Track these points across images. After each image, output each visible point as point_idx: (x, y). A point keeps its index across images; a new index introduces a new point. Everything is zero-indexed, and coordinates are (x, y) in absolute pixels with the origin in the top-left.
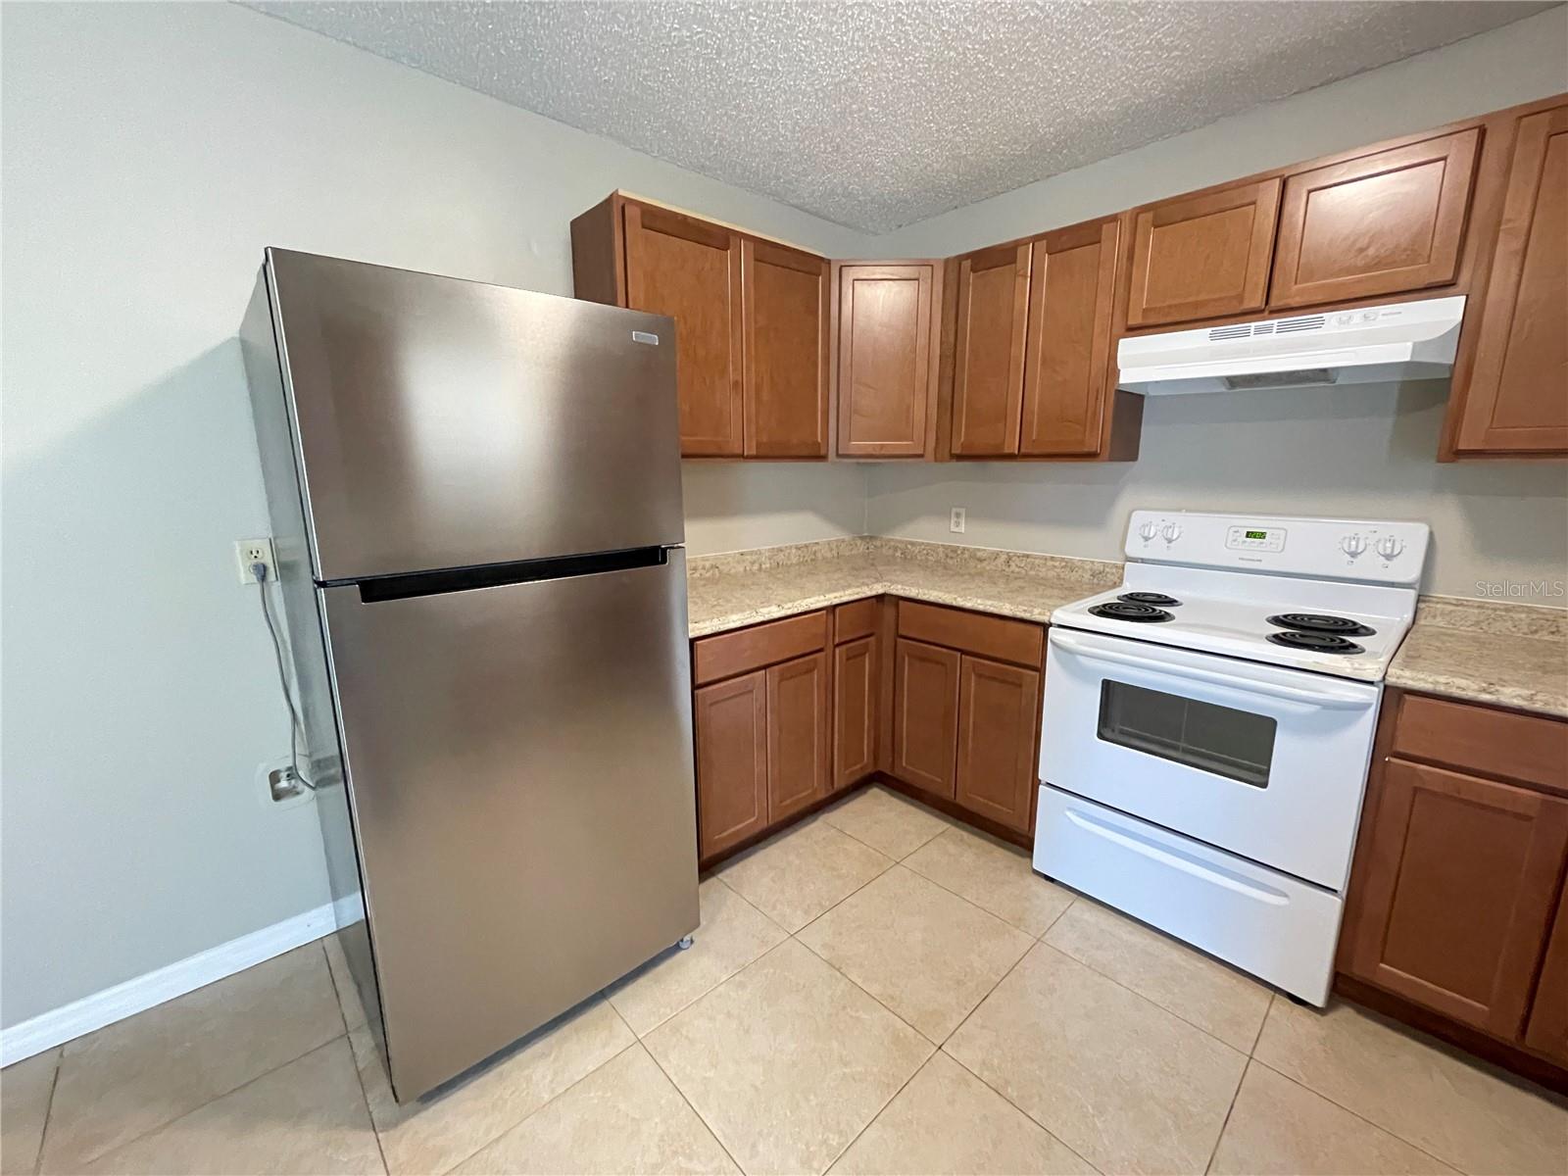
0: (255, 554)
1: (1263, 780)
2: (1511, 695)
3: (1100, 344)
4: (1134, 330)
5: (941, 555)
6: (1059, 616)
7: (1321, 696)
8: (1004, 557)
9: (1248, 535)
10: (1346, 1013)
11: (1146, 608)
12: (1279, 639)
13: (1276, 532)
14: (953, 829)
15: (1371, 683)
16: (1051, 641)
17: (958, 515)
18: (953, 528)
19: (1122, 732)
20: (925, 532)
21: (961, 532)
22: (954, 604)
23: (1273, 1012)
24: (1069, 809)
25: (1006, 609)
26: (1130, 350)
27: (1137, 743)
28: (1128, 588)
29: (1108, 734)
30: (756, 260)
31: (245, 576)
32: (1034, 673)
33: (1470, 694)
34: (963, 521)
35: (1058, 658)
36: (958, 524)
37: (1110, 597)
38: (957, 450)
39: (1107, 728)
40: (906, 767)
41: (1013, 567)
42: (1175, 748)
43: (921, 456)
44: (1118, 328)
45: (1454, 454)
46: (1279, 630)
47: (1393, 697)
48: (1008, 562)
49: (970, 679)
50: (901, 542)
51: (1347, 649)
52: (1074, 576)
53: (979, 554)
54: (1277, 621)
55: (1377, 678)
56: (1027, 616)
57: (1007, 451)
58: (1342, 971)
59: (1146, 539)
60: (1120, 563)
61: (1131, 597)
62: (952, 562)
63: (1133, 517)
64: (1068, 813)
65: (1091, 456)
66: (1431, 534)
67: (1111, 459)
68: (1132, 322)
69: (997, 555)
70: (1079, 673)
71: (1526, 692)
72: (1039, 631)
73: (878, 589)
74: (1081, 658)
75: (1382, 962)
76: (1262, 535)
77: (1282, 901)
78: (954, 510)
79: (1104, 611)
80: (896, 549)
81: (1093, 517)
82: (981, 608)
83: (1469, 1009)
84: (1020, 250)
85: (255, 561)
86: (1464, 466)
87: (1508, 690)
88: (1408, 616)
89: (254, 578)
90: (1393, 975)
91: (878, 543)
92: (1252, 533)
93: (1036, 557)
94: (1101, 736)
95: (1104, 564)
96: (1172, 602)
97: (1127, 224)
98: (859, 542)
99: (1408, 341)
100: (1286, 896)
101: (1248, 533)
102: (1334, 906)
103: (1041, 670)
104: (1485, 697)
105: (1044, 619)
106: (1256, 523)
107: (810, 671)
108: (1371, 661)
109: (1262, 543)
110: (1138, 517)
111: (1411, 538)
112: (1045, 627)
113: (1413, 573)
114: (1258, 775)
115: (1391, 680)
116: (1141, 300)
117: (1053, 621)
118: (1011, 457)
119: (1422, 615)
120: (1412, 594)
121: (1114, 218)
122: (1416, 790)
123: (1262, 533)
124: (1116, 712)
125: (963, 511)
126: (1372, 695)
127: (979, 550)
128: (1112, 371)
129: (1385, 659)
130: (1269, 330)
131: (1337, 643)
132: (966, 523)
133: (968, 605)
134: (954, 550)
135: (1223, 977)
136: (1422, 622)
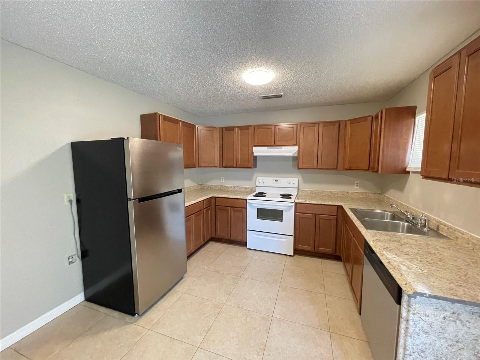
0: (69, 197)
1: (282, 221)
2: (307, 202)
3: (250, 148)
4: (255, 146)
5: (220, 188)
6: (248, 197)
7: (288, 205)
8: (233, 187)
10: (296, 256)
11: (262, 195)
12: (282, 198)
14: (230, 245)
15: (293, 202)
16: (248, 202)
17: (223, 179)
18: (222, 182)
19: (261, 217)
20: (215, 183)
21: (223, 182)
22: (228, 197)
23: (287, 258)
24: (253, 234)
25: (239, 197)
26: (255, 149)
27: (263, 219)
28: (257, 192)
29: (258, 218)
30: (183, 126)
31: (67, 203)
32: (244, 209)
33: (303, 202)
34: (224, 180)
35: (249, 205)
36: (223, 181)
37: (255, 193)
38: (224, 166)
39: (258, 217)
40: (220, 234)
41: (235, 189)
42: (269, 218)
43: (216, 167)
44: (253, 145)
45: (299, 169)
46: (281, 196)
47: (296, 204)
48: (234, 188)
49: (232, 212)
50: (210, 185)
51: (290, 198)
52: (247, 190)
53: (228, 187)
54: (281, 195)
55: (294, 202)
56: (243, 198)
57: (235, 166)
58: (295, 249)
59: (260, 182)
60: (255, 187)
61: (258, 193)
62: (222, 189)
63: (257, 179)
64: (253, 235)
65: (250, 168)
66: (298, 180)
67: (253, 168)
68: (255, 144)
69: (232, 187)
70: (252, 207)
71: (309, 201)
72: (245, 201)
73: (211, 196)
74: (253, 205)
75: (299, 245)
76: (277, 181)
77: (287, 240)
78: (222, 178)
79: (255, 196)
80: (208, 187)
81: (250, 179)
82: (234, 197)
83: (308, 248)
84: (235, 128)
85: (69, 199)
86: (300, 170)
87: (307, 201)
88: (297, 193)
89: (69, 204)
90: (301, 247)
91: (204, 186)
93: (240, 187)
94: (257, 219)
95: (253, 188)
96: (265, 193)
97: (253, 127)
98: (199, 186)
99: (292, 153)
100: (287, 239)
101: (275, 181)
102: (293, 237)
103: (246, 208)
104: (305, 202)
105: (246, 198)
106: (276, 179)
107: (200, 214)
108: (292, 200)
110: (258, 178)
111: (296, 180)
112: (246, 200)
113: (296, 186)
114: (281, 220)
115: (295, 202)
116: (256, 141)
117: (248, 198)
118: (235, 167)
119: (299, 192)
120: (297, 189)
121: (251, 126)
122: (300, 217)
124: (260, 213)
125: (224, 178)
126: (293, 204)
127: (228, 186)
128: (253, 153)
129: (294, 199)
130: (275, 148)
131: (289, 197)
132: (225, 180)
133: (231, 197)
134: (222, 186)
135: (280, 256)
136: (299, 194)
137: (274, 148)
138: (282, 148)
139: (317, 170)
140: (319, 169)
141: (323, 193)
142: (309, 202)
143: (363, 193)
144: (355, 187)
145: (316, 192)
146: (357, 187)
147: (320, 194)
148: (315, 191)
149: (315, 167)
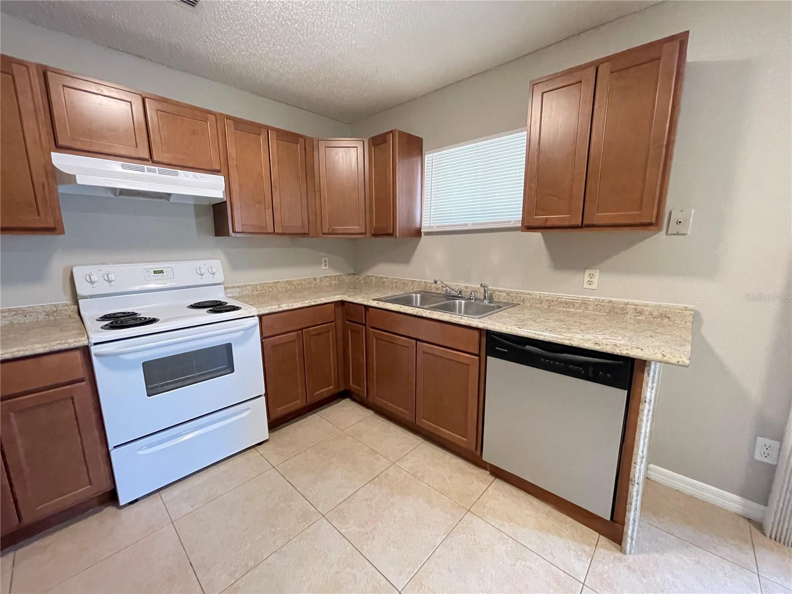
4: (63, 149)
9: (155, 272)
13: (168, 269)
15: (251, 317)
24: (141, 448)
29: (154, 392)
47: (263, 319)
68: (61, 143)
76: (161, 272)
92: (156, 271)
96: (136, 314)
101: (154, 271)
106: (158, 266)
109: (163, 275)
110: (79, 271)
123: (161, 271)
130: (154, 171)
137: (149, 170)
138: (177, 175)
139: (274, 235)
140: (278, 234)
141: (276, 286)
142: (288, 306)
143: (335, 277)
144: (323, 267)
145: (263, 286)
146: (325, 268)
147: (270, 289)
148: (261, 284)
149: (271, 230)
